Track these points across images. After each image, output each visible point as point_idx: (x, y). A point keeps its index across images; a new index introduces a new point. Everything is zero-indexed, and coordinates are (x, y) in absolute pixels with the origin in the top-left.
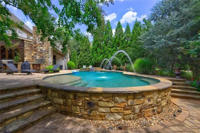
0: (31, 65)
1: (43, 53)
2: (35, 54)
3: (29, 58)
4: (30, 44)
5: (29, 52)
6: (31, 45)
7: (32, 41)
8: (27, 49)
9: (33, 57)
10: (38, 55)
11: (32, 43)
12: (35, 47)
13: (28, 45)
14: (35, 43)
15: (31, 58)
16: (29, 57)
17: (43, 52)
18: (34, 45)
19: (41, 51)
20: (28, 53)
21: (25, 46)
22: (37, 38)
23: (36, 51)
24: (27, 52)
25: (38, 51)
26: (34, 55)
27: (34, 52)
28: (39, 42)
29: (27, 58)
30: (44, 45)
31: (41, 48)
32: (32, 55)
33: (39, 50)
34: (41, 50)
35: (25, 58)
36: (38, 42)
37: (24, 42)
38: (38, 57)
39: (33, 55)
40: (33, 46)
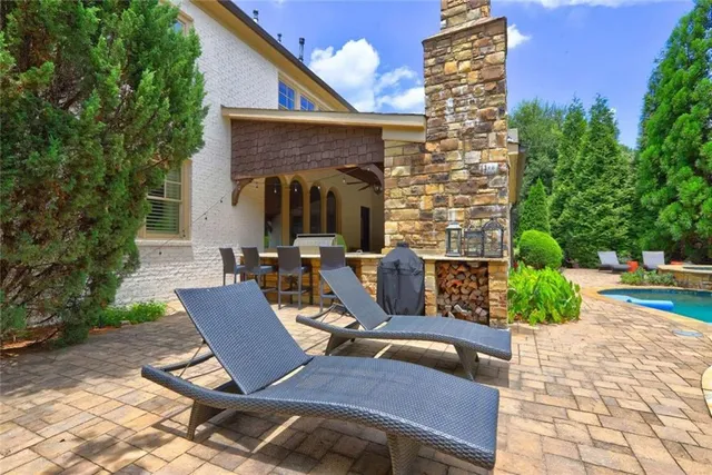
0: (430, 270)
1: (485, 186)
2: (439, 200)
3: (406, 227)
4: (413, 144)
5: (407, 191)
6: (417, 149)
7: (420, 123)
8: (398, 177)
9: (426, 216)
10: (456, 205)
11: (422, 138)
12: (437, 160)
13: (399, 151)
14: (439, 134)
15: (418, 225)
16: (407, 220)
17: (483, 180)
18: (429, 147)
19: (473, 174)
20: (402, 199)
21: (388, 161)
22: (450, 103)
23: (442, 180)
24: (397, 192)
25: (455, 177)
26: (431, 204)
27: (432, 189)
28: (457, 125)
29: (395, 224)
30: (492, 136)
31: (475, 157)
32: (422, 205)
33: (463, 175)
34: (474, 170)
35: (387, 224)
36: (452, 126)
37: (385, 136)
38: (454, 217)
39: (425, 203)
40: (427, 156)
